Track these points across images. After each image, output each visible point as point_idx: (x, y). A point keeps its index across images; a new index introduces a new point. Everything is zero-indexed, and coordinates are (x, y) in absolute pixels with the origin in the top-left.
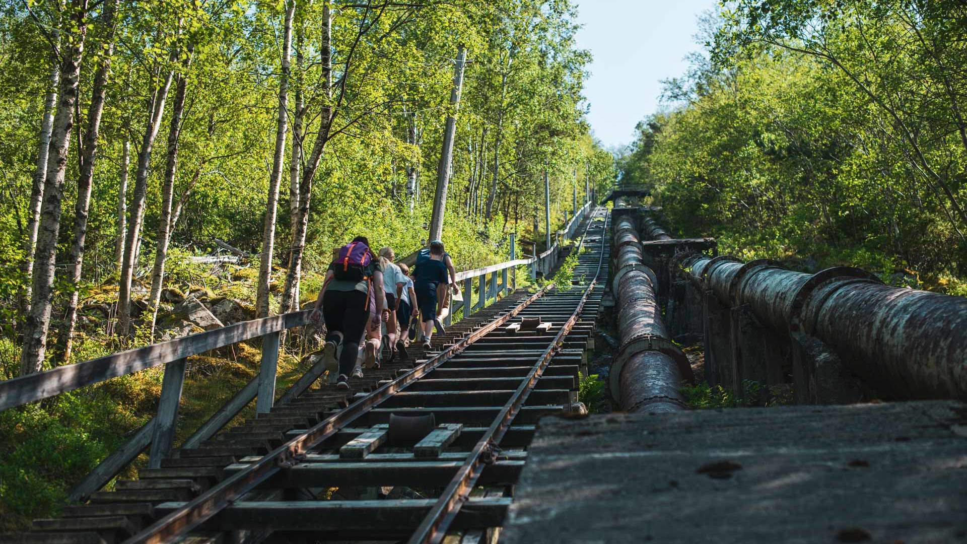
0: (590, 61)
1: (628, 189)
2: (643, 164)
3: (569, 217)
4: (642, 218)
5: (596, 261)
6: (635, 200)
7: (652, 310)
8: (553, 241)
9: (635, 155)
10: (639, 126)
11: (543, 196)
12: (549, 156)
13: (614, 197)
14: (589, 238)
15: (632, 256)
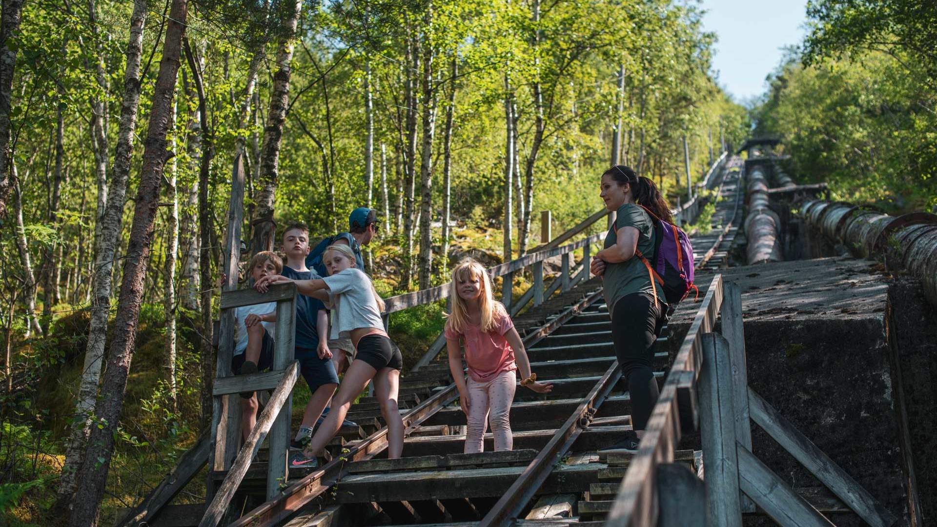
0: (716, 40)
1: (761, 138)
2: (773, 115)
3: (706, 168)
4: (772, 167)
5: (731, 208)
6: (768, 148)
7: (772, 243)
8: (693, 192)
9: (767, 105)
10: (768, 78)
11: (683, 154)
12: (687, 123)
13: (748, 147)
14: (726, 188)
15: (760, 202)
